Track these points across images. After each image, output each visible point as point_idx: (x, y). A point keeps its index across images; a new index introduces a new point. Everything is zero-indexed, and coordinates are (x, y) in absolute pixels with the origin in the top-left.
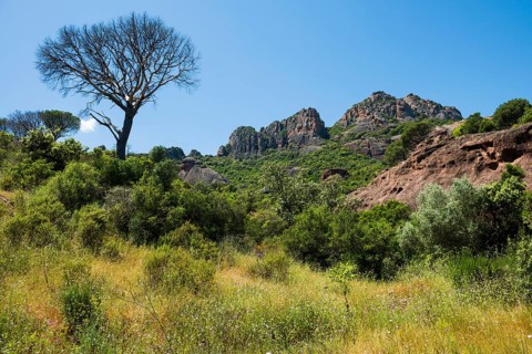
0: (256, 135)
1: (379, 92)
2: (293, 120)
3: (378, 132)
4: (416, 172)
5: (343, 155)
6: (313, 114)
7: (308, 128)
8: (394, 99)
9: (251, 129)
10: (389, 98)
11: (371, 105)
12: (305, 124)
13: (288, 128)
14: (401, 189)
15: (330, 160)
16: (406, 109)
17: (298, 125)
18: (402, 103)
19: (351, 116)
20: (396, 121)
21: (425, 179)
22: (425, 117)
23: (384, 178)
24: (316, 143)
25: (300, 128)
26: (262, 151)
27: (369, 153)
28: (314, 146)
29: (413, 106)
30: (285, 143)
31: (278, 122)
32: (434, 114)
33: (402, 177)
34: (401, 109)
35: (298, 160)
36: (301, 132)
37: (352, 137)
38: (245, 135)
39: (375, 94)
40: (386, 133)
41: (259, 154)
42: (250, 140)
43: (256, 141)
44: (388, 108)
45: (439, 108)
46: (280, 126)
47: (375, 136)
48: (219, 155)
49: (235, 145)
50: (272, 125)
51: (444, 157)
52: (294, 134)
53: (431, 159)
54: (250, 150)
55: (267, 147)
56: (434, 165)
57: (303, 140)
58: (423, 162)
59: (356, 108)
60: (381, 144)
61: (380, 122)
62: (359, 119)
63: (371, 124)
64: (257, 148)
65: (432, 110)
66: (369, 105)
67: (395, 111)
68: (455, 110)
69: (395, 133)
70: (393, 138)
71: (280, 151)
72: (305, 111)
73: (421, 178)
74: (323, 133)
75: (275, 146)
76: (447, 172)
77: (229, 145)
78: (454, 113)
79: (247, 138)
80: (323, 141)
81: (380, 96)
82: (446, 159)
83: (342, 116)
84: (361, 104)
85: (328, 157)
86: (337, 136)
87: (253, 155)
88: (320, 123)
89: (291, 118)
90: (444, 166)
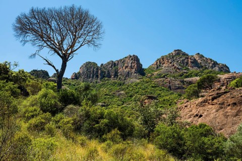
0: (98, 69)
1: (178, 50)
2: (123, 61)
3: (176, 74)
4: (210, 106)
5: (153, 87)
6: (136, 59)
7: (131, 68)
8: (187, 55)
9: (95, 64)
10: (184, 54)
11: (173, 57)
12: (130, 65)
13: (119, 66)
14: (201, 116)
15: (144, 89)
16: (195, 62)
17: (126, 65)
18: (192, 58)
19: (160, 63)
20: (188, 69)
21: (217, 111)
22: (206, 68)
23: (186, 106)
24: (136, 78)
25: (126, 67)
26: (101, 79)
27: (170, 87)
28: (135, 80)
29: (199, 61)
30: (116, 75)
31: (112, 61)
32: (212, 67)
33: (201, 108)
34: (191, 62)
35: (123, 87)
36: (127, 70)
37: (160, 76)
38: (91, 67)
39: (175, 51)
40: (181, 76)
41: (99, 80)
42: (93, 71)
43: (97, 72)
44: (183, 60)
45: (215, 64)
46: (114, 64)
47: (174, 77)
48: (72, 79)
49: (83, 73)
50: (109, 63)
51: (229, 100)
52: (122, 70)
53: (220, 99)
54: (93, 77)
55: (104, 77)
56: (223, 104)
57: (128, 75)
58: (215, 101)
59: (163, 58)
60: (177, 83)
61: (178, 68)
62: (164, 65)
63: (172, 69)
64: (97, 76)
65: (211, 65)
66: (171, 57)
67: (187, 63)
68: (226, 66)
69: (187, 77)
70: (185, 79)
71: (112, 80)
72: (131, 56)
73: (214, 111)
74: (141, 71)
75: (109, 77)
76: (231, 109)
77: (79, 73)
78: (225, 68)
79: (92, 70)
80: (140, 77)
81: (179, 52)
82: (230, 101)
83: (154, 62)
84: (166, 56)
85: (143, 87)
86: (150, 75)
87: (94, 81)
88: (139, 66)
89: (121, 60)
90: (229, 105)
